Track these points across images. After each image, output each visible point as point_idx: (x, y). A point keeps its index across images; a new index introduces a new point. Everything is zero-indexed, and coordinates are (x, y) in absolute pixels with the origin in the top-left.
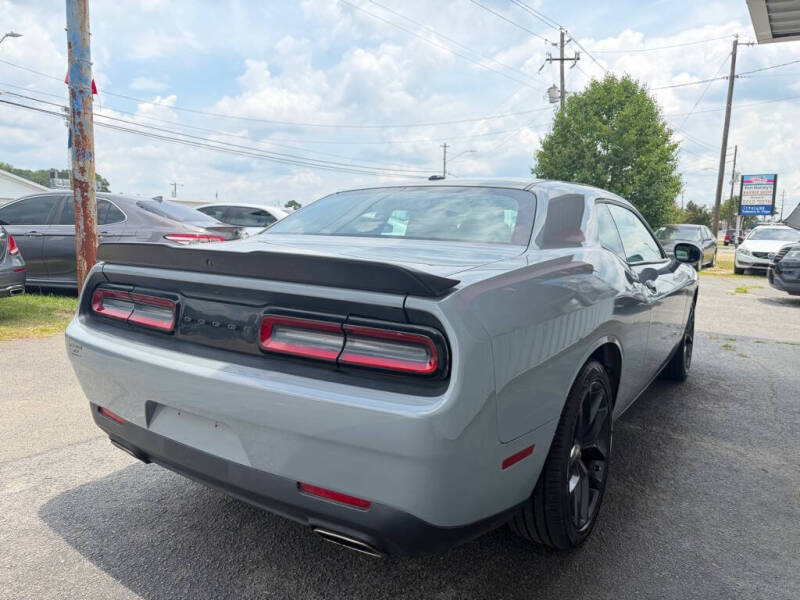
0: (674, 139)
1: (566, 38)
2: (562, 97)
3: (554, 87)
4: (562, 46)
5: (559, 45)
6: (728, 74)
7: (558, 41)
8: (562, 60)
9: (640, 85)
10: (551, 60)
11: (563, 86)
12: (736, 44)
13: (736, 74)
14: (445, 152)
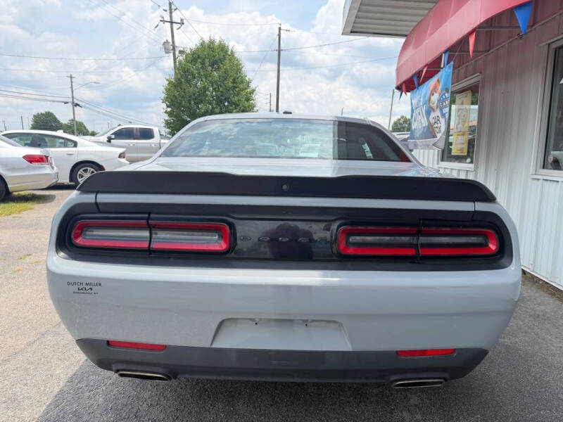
0: (252, 86)
1: (173, 7)
2: (174, 49)
3: (167, 42)
4: (171, 13)
5: (168, 11)
6: (277, 48)
7: (168, 8)
8: (172, 22)
9: (230, 48)
10: (164, 21)
11: (173, 42)
12: (280, 29)
13: (281, 48)
14: (72, 82)
